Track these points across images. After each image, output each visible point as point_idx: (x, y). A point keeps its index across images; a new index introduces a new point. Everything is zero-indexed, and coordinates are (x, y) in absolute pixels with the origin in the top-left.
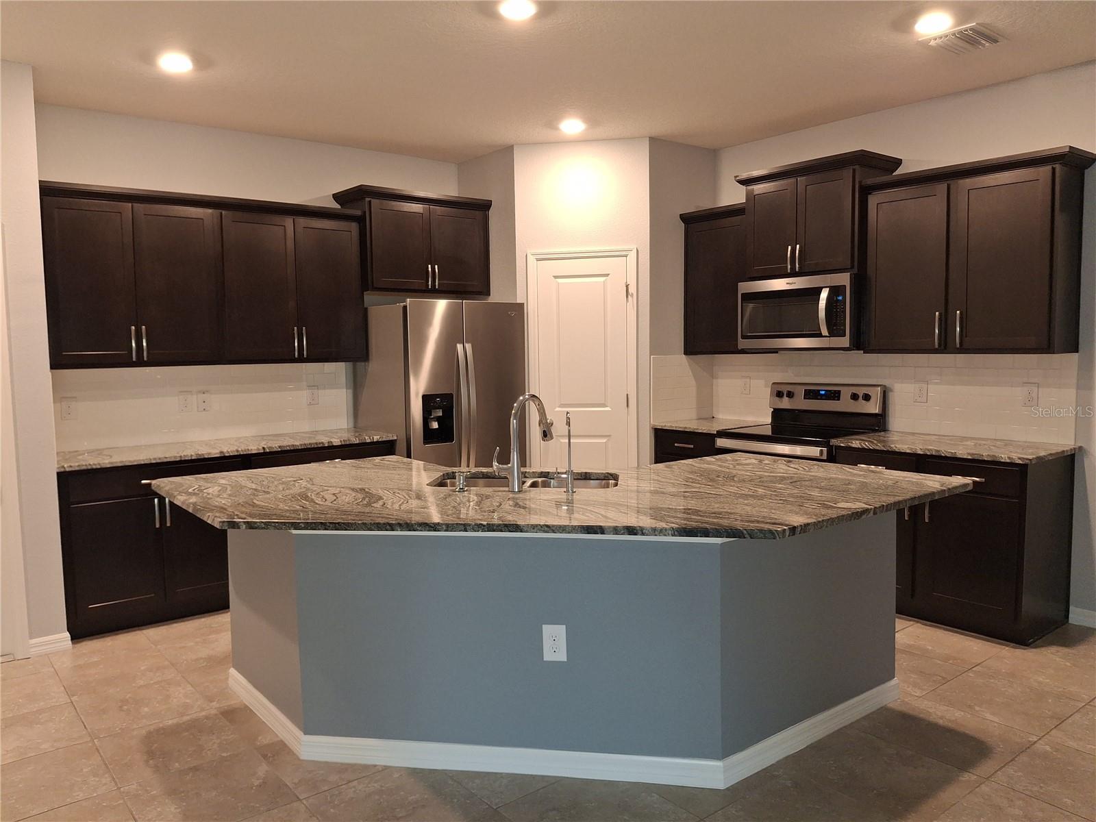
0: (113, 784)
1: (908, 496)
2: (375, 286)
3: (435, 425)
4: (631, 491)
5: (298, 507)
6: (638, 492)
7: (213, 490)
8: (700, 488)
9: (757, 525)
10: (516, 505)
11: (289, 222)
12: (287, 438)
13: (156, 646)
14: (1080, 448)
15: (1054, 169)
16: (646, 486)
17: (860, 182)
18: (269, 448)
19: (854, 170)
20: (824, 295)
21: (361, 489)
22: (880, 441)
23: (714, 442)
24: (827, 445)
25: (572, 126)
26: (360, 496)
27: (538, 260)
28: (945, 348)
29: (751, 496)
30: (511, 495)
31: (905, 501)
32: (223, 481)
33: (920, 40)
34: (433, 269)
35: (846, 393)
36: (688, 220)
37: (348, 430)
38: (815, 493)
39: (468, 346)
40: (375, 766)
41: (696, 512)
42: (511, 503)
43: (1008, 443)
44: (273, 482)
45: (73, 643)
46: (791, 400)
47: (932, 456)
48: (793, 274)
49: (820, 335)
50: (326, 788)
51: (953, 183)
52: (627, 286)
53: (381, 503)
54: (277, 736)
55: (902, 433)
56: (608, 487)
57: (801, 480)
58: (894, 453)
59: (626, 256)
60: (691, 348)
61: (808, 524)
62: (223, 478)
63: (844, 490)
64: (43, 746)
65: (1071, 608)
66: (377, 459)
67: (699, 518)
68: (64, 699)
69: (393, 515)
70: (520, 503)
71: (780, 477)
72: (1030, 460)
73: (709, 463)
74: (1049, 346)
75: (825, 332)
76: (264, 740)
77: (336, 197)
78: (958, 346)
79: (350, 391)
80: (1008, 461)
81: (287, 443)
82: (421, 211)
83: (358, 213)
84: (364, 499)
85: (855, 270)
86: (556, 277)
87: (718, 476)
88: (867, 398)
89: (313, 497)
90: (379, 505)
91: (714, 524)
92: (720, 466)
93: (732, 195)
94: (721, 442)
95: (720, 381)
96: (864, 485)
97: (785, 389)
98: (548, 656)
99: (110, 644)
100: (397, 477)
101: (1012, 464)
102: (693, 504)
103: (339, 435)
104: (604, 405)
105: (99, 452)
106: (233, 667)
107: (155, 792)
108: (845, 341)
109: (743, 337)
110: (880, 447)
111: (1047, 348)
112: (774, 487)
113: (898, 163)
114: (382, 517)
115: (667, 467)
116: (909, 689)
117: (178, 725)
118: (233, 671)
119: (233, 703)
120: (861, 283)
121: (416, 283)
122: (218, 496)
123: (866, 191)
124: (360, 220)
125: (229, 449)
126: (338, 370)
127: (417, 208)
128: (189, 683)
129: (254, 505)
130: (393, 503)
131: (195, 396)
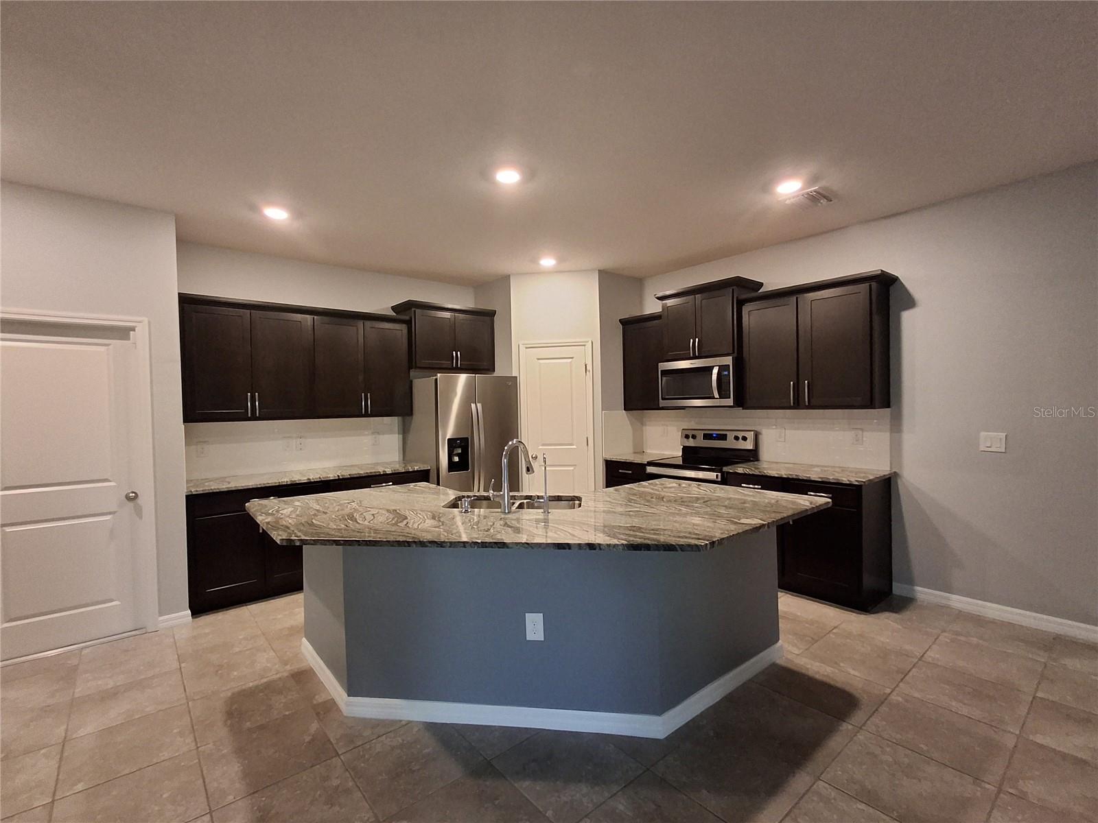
0: (194, 744)
1: (790, 513)
2: (418, 365)
3: (456, 459)
4: (591, 511)
5: (343, 526)
6: (595, 511)
7: (287, 510)
8: (640, 508)
9: (686, 540)
10: (506, 524)
11: (360, 324)
12: (356, 468)
13: (254, 618)
14: (895, 472)
15: (870, 285)
16: (601, 507)
17: (737, 297)
18: (342, 476)
19: (733, 290)
20: (715, 371)
21: (394, 510)
22: (756, 468)
23: (645, 470)
24: (721, 471)
25: (548, 262)
26: (392, 516)
27: (526, 348)
28: (798, 404)
29: (678, 514)
30: (503, 516)
31: (788, 517)
32: (297, 503)
33: (780, 199)
34: (457, 355)
35: (731, 436)
36: (625, 323)
37: (399, 462)
38: (723, 511)
39: (479, 405)
40: (401, 721)
41: (639, 529)
42: (502, 522)
43: (843, 470)
44: (332, 504)
45: (193, 618)
46: (695, 440)
47: (793, 479)
48: (695, 358)
49: (714, 398)
50: (360, 743)
51: (801, 297)
52: (586, 365)
53: (405, 522)
54: (331, 696)
55: (769, 462)
56: (574, 508)
57: (710, 500)
58: (767, 476)
59: (585, 345)
60: (628, 406)
61: (723, 539)
62: (299, 501)
63: (742, 508)
64: (148, 709)
65: (893, 583)
66: (412, 485)
67: (642, 534)
68: (175, 665)
69: (410, 534)
70: (509, 523)
71: (696, 497)
72: (864, 482)
73: (644, 487)
74: (871, 404)
75: (716, 395)
76: (320, 699)
77: (394, 308)
78: (807, 404)
79: (401, 436)
80: (848, 482)
81: (355, 472)
82: (449, 317)
83: (407, 318)
84: (393, 519)
85: (735, 355)
86: (538, 359)
87: (652, 498)
88: (745, 439)
89: (357, 517)
90: (402, 525)
91: (654, 540)
92: (652, 489)
93: (652, 307)
94: (650, 470)
95: (647, 427)
96: (755, 504)
97: (690, 434)
98: (530, 636)
99: (220, 618)
100: (423, 499)
101: (851, 485)
102: (636, 522)
103: (392, 466)
104: (572, 445)
105: (223, 479)
106: (305, 637)
107: (226, 751)
108: (730, 402)
109: (663, 399)
110: (757, 473)
111: (870, 405)
112: (693, 506)
113: (761, 285)
114: (403, 536)
115: (616, 490)
116: (789, 648)
117: (257, 687)
118: (304, 640)
119: (302, 666)
120: (739, 363)
121: (446, 363)
122: (288, 516)
123: (741, 303)
124: (408, 323)
125: (314, 476)
126: (393, 422)
127: (447, 315)
128: (273, 649)
129: (312, 524)
130: (414, 523)
131: (294, 441)
